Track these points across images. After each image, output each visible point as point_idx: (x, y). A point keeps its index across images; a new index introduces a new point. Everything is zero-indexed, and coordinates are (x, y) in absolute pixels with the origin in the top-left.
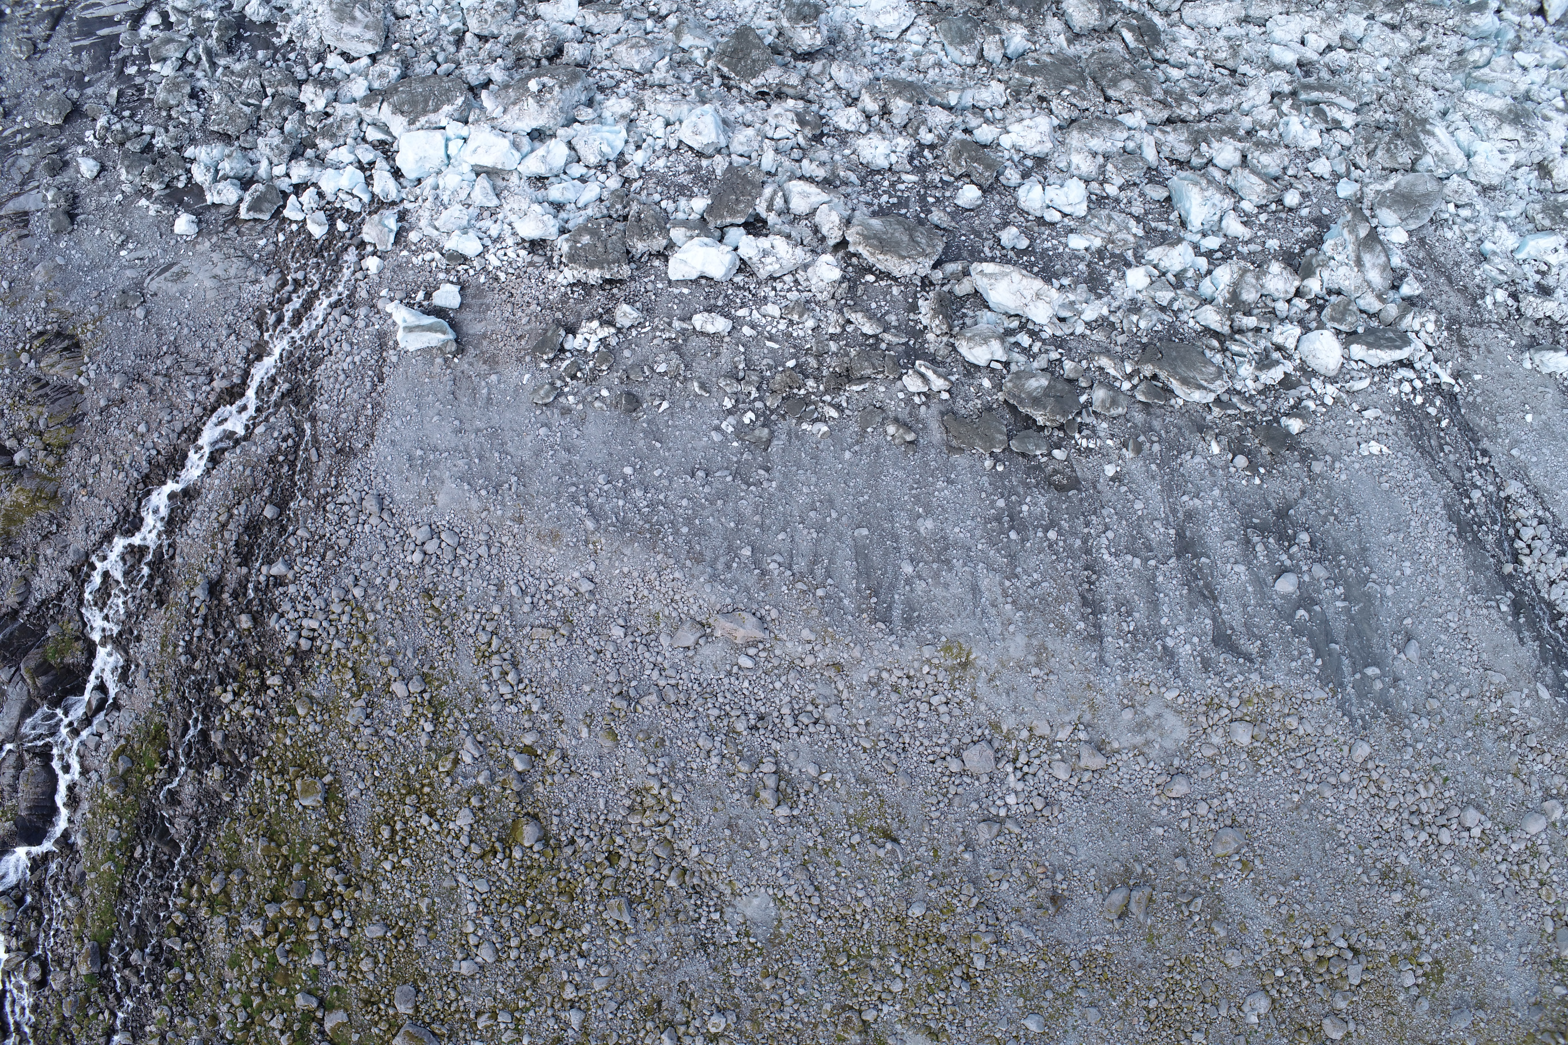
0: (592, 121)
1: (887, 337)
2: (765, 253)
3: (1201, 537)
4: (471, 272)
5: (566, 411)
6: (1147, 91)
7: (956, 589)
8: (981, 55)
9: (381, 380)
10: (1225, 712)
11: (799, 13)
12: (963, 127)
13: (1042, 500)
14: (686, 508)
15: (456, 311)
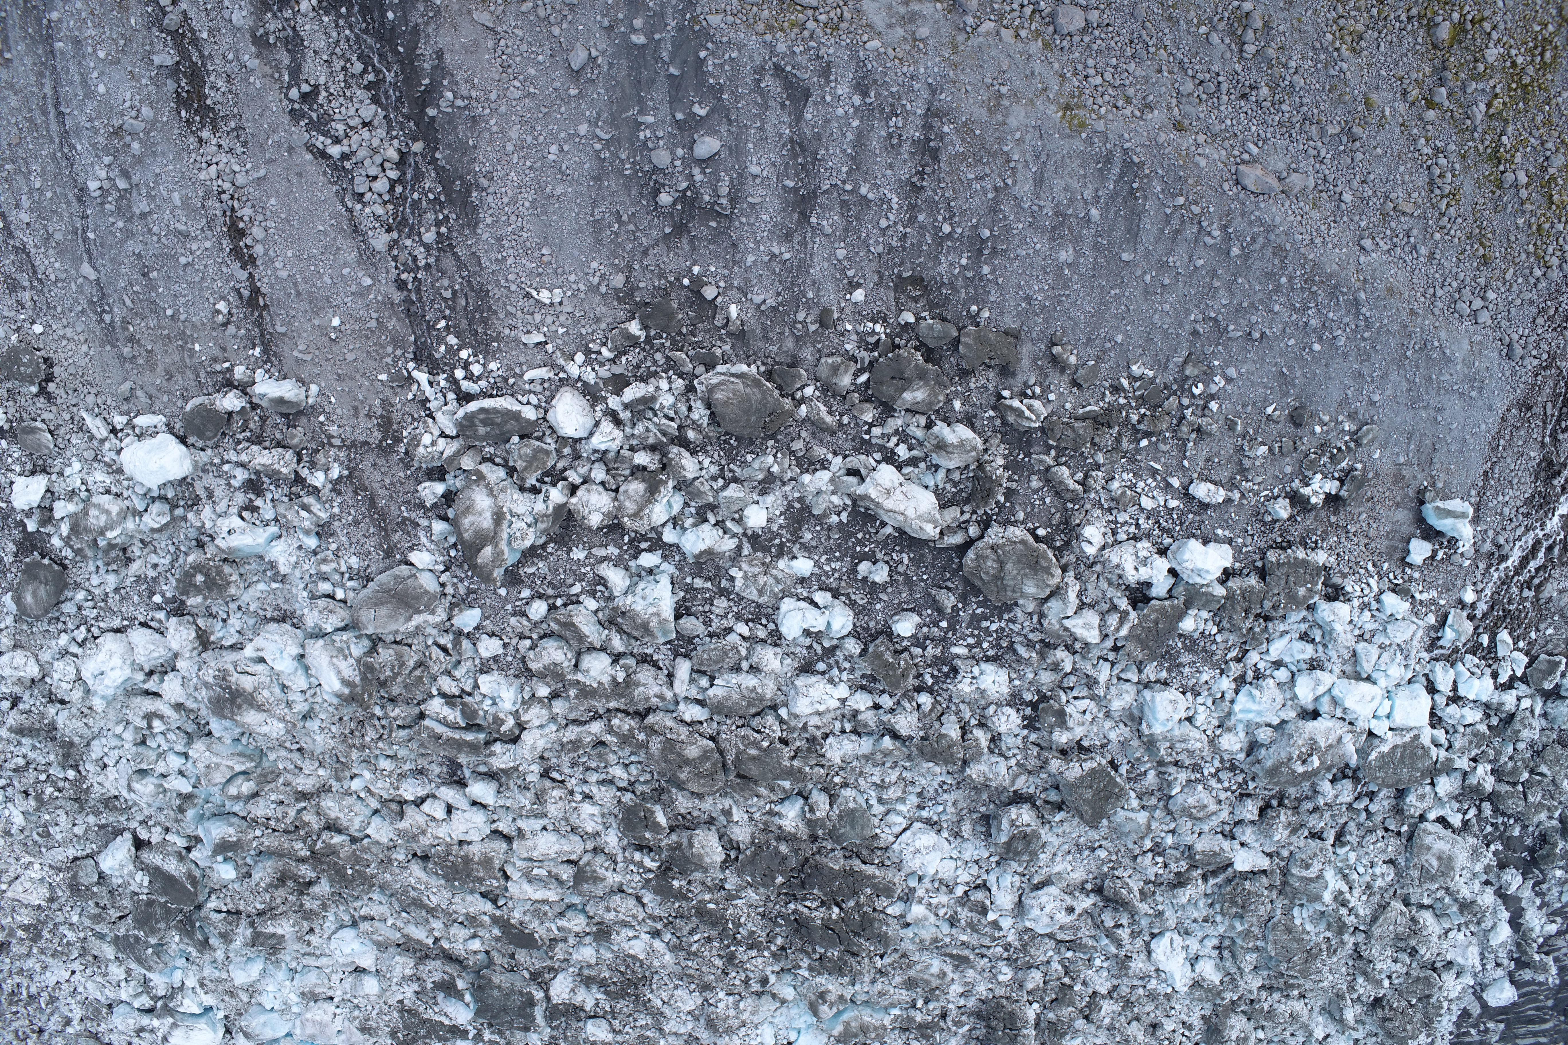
0: (1258, 726)
1: (1049, 461)
2: (1145, 562)
3: (784, 210)
4: (1391, 576)
5: (1352, 416)
6: (670, 745)
7: (1059, 183)
8: (833, 798)
9: (1486, 473)
10: (823, 18)
11: (1029, 843)
12: (881, 711)
13: (942, 268)
14: (1276, 302)
15: (1413, 535)
